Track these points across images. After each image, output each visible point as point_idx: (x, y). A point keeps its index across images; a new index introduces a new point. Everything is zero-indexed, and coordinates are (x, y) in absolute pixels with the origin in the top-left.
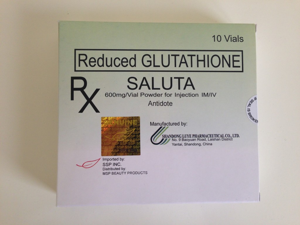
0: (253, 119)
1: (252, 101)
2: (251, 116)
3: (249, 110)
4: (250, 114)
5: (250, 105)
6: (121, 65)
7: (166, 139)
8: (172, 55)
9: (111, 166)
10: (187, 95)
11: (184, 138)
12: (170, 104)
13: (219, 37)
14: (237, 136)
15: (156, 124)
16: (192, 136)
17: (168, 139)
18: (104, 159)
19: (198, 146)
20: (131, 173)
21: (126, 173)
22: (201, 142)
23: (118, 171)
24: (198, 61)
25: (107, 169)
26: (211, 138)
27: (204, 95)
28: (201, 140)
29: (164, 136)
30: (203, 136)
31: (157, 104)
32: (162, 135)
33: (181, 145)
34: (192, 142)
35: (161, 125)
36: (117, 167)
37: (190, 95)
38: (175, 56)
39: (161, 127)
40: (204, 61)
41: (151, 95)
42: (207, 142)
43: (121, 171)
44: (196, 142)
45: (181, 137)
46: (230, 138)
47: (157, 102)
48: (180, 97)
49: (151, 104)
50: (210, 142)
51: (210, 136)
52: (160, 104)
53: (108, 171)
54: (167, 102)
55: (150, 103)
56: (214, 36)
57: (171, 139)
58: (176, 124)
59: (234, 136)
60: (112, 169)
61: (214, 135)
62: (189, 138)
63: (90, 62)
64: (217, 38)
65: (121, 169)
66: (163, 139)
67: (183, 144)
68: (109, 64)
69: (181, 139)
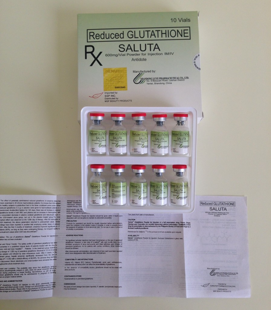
0: (197, 68)
1: (196, 57)
2: (196, 66)
3: (195, 62)
4: (195, 64)
5: (195, 59)
6: (115, 38)
7: (143, 81)
8: (146, 31)
9: (110, 97)
10: (155, 54)
11: (154, 79)
12: (145, 60)
13: (175, 19)
14: (188, 78)
15: (137, 72)
17: (144, 80)
18: (105, 93)
19: (163, 84)
20: (122, 101)
21: (119, 101)
22: (165, 82)
23: (114, 100)
24: (162, 34)
25: (107, 99)
26: (171, 80)
27: (166, 54)
29: (142, 79)
30: (166, 78)
31: (137, 60)
32: (140, 79)
33: (152, 84)
34: (159, 82)
36: (114, 97)
37: (157, 54)
38: (148, 31)
39: (140, 74)
40: (166, 33)
41: (133, 55)
43: (116, 100)
44: (162, 82)
46: (183, 79)
48: (151, 55)
50: (170, 82)
51: (170, 78)
52: (139, 60)
53: (108, 100)
54: (143, 59)
55: (133, 59)
56: (172, 19)
57: (146, 80)
58: (149, 72)
59: (186, 78)
60: (110, 99)
61: (173, 78)
62: (157, 80)
63: (96, 36)
64: (174, 20)
65: (116, 98)
66: (141, 81)
67: (154, 83)
68: (107, 37)
69: (152, 80)
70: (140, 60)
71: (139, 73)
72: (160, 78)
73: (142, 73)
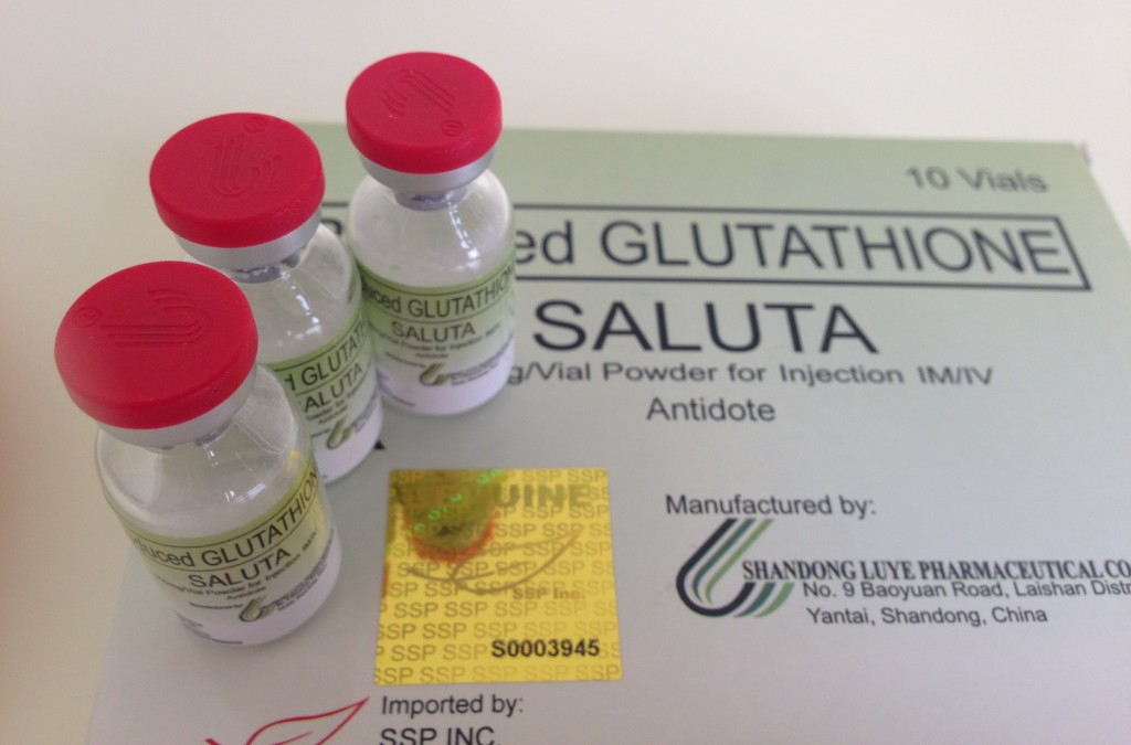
7: (769, 588)
8: (740, 227)
10: (842, 376)
11: (872, 577)
12: (766, 412)
15: (700, 507)
16: (915, 570)
17: (779, 585)
18: (388, 705)
19: (964, 627)
22: (983, 605)
24: (866, 247)
26: (1033, 582)
28: (974, 591)
29: (753, 568)
30: (984, 570)
31: (693, 409)
33: (861, 618)
34: (930, 604)
35: (726, 508)
37: (858, 375)
38: (754, 228)
39: (729, 523)
40: (893, 246)
41: (657, 374)
42: (1015, 603)
44: (952, 603)
45: (854, 575)
47: (693, 405)
48: (808, 381)
49: (663, 411)
50: (1031, 604)
51: (1023, 571)
52: (707, 412)
54: (744, 403)
55: (657, 407)
56: (914, 171)
58: (810, 507)
61: (1045, 569)
62: (903, 583)
64: (927, 177)
66: (748, 588)
67: (875, 614)
69: (857, 583)
70: (717, 412)
71: (721, 519)
72: (924, 567)
73: (748, 523)
